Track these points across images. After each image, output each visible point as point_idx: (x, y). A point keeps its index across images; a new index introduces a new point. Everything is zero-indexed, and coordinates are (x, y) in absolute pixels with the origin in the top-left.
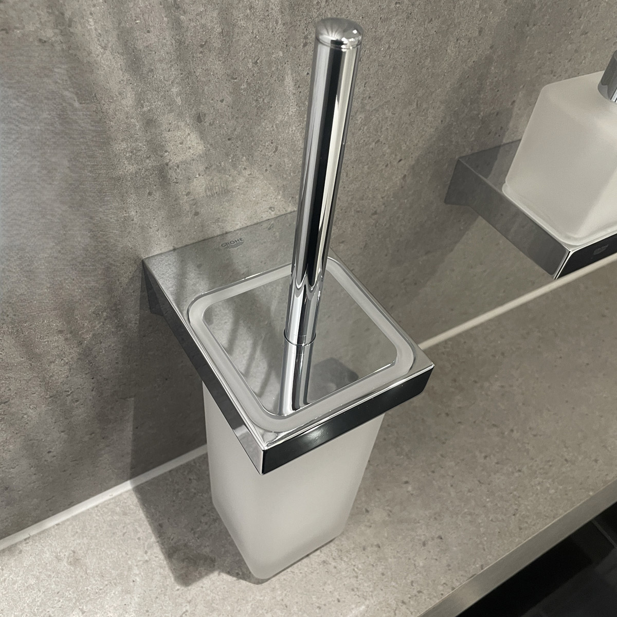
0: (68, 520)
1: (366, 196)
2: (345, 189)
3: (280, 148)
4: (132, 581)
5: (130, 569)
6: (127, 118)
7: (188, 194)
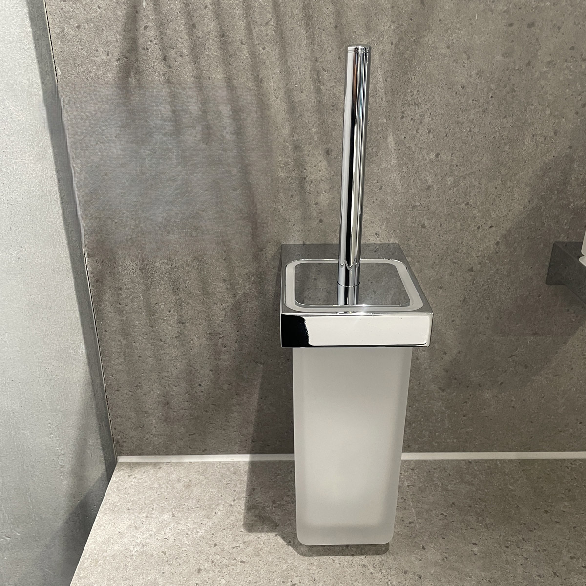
0: (198, 462)
2: (440, 237)
3: (384, 187)
4: (215, 512)
5: (218, 505)
7: (316, 204)
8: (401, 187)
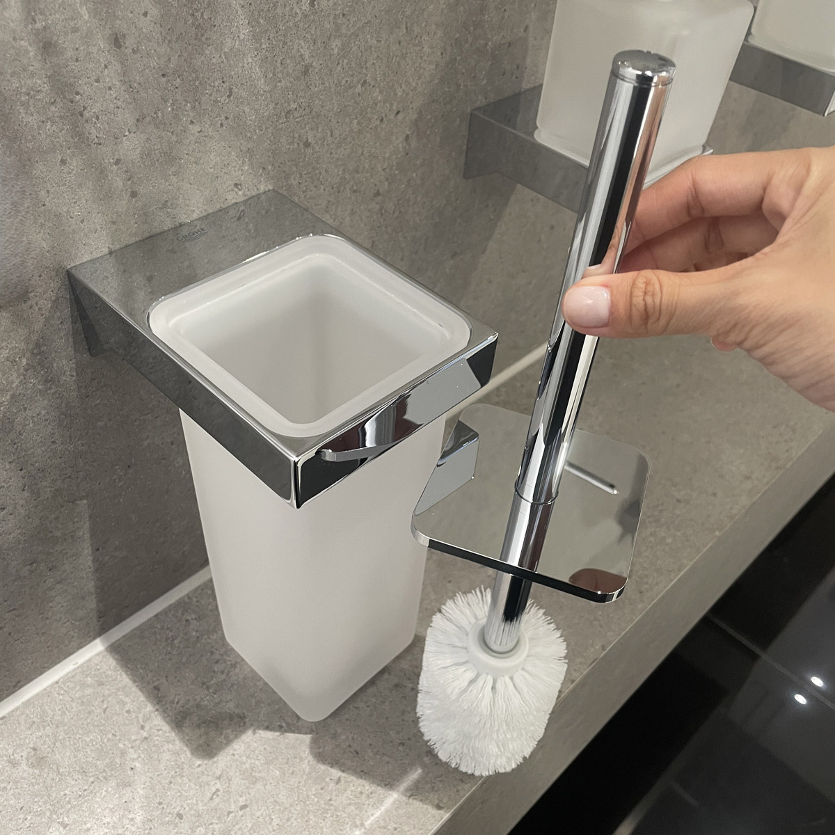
0: (17, 709)
1: (361, 167)
2: (332, 156)
3: (235, 90)
4: (128, 768)
5: (123, 753)
6: (14, 39)
7: (118, 162)
8: (263, 81)
